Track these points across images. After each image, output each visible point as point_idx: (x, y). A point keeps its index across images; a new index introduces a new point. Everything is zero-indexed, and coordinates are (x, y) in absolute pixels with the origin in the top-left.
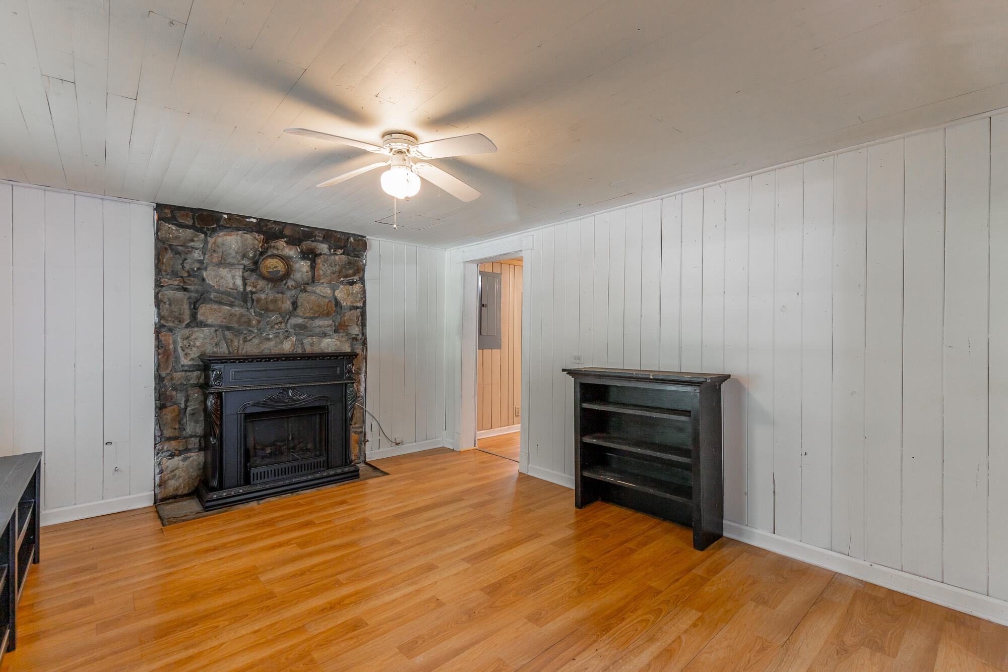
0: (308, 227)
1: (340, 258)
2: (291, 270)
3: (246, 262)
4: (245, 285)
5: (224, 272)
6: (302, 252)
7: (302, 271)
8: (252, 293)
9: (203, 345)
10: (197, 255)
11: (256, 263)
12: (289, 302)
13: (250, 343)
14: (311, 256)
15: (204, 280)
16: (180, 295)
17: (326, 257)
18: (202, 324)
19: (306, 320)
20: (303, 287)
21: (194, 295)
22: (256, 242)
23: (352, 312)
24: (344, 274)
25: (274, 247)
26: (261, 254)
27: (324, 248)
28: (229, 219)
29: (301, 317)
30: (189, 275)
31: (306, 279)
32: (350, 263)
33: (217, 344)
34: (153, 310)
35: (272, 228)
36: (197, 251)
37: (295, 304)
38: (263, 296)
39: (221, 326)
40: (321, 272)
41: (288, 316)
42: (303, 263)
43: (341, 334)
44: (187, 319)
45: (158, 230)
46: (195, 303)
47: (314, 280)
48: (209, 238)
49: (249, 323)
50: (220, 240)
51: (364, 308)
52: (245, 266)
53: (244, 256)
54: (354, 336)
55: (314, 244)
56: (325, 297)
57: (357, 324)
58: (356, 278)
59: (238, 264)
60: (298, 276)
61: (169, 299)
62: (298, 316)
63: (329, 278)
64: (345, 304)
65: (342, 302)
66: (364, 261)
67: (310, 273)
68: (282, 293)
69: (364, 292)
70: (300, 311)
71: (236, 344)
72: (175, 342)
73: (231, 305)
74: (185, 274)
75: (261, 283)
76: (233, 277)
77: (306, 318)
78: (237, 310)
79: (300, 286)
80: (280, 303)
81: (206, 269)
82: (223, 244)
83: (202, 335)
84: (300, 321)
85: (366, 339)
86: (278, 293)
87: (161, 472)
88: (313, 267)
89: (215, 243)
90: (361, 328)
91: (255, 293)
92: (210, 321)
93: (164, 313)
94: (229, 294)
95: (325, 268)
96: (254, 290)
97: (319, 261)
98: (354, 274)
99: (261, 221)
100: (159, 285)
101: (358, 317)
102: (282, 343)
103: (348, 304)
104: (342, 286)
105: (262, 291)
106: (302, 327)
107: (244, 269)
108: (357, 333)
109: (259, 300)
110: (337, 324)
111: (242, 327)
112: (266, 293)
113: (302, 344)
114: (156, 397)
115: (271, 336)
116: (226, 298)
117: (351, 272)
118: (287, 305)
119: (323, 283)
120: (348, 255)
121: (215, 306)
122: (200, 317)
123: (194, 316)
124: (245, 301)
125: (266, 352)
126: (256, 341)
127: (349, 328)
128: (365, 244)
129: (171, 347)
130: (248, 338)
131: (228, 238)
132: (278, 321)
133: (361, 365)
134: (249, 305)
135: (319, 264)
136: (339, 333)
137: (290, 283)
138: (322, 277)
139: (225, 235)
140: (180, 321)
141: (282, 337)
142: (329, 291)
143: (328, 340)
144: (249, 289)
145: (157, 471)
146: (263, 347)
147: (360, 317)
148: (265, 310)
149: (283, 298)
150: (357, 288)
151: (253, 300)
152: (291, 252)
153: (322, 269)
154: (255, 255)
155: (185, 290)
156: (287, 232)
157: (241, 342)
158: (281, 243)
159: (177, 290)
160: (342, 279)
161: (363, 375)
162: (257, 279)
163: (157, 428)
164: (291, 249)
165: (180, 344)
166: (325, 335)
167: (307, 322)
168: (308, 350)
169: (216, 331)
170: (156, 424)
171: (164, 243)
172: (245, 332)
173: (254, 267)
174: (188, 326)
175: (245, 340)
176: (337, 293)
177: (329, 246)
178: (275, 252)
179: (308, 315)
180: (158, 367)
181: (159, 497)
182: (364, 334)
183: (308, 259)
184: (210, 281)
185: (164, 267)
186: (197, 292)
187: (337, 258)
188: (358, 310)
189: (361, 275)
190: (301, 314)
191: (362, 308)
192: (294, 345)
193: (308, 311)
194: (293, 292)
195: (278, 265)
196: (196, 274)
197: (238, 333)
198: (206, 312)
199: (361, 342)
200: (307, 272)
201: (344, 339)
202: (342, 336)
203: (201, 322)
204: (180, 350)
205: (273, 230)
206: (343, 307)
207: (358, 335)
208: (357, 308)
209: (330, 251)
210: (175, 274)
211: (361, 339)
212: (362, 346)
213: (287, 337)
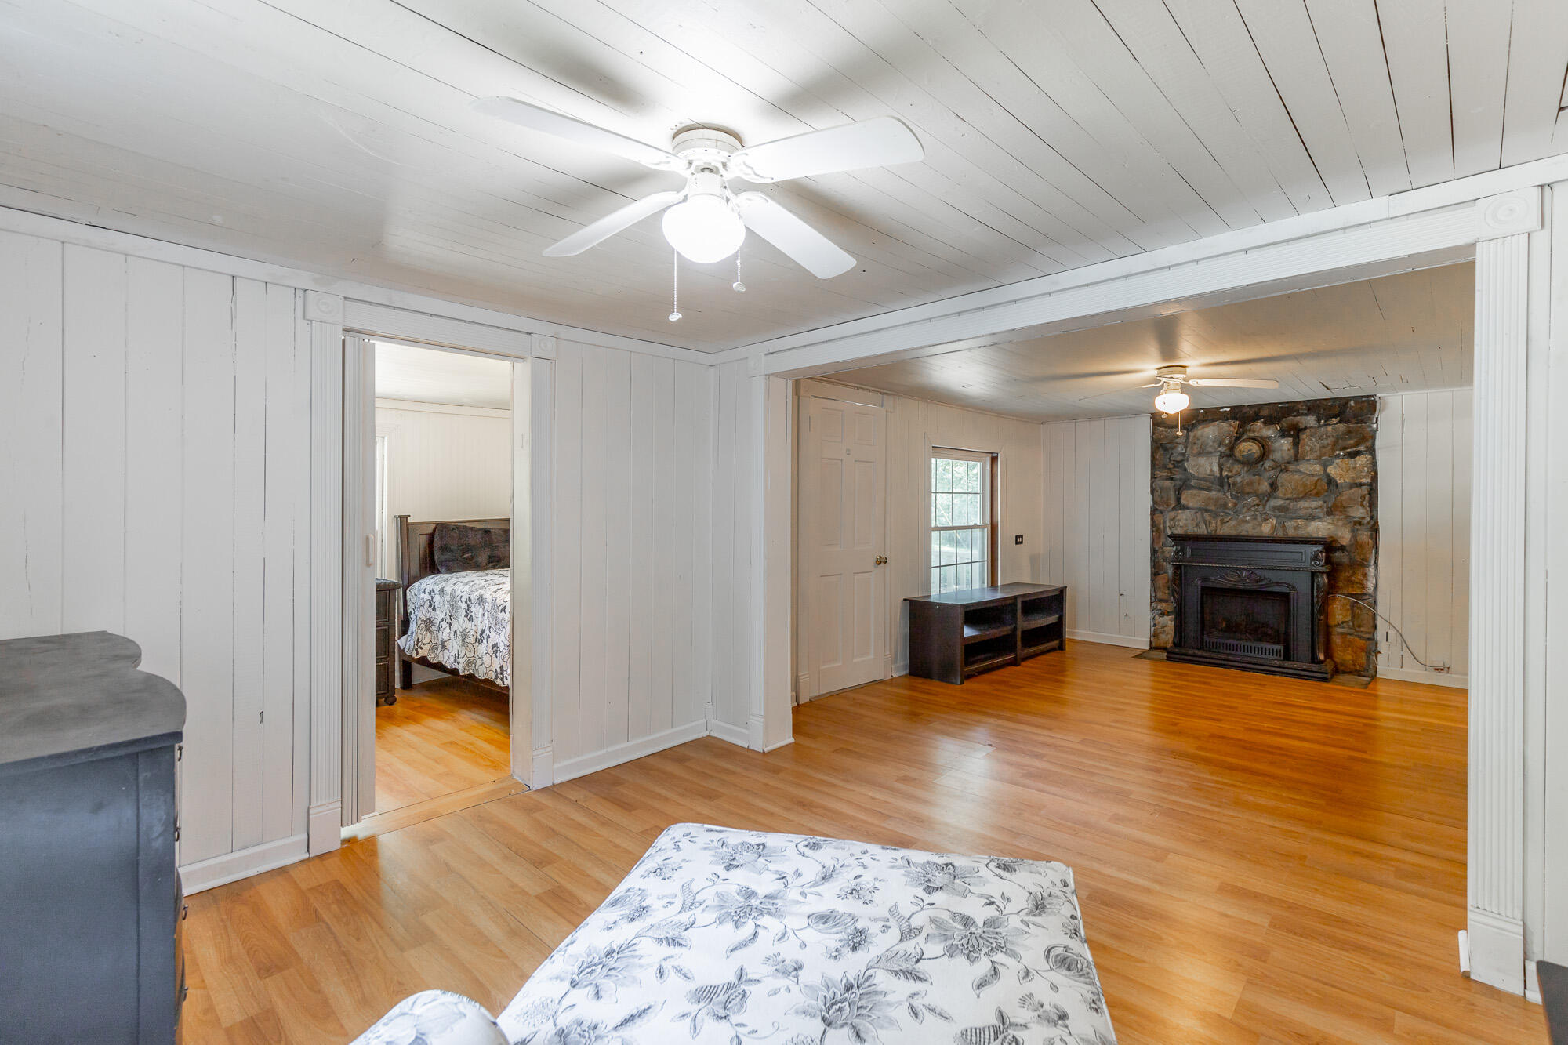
0: (1287, 403)
1: (1335, 427)
2: (1269, 450)
3: (1222, 449)
4: (1221, 470)
5: (1202, 460)
6: (1282, 430)
7: (1281, 450)
8: (1228, 477)
9: (1186, 525)
10: (1180, 449)
11: (1232, 448)
12: (1266, 484)
13: (1227, 524)
14: (1295, 433)
15: (1186, 470)
16: (1168, 483)
17: (1313, 430)
18: (1184, 508)
19: (1288, 501)
20: (1283, 467)
21: (1178, 483)
22: (1232, 429)
23: (1353, 490)
24: (1341, 446)
25: (1250, 430)
26: (1237, 439)
27: (1311, 420)
28: (1205, 412)
29: (1282, 498)
30: (1175, 467)
31: (1287, 458)
32: (1349, 432)
33: (1197, 525)
34: (1150, 496)
35: (1246, 413)
36: (1180, 446)
37: (1274, 486)
38: (1239, 479)
39: (1200, 509)
40: (1307, 448)
41: (1266, 498)
42: (1283, 441)
43: (1338, 517)
44: (1173, 502)
45: (1153, 433)
46: (1180, 489)
47: (1296, 459)
48: (1190, 433)
49: (1225, 506)
50: (1199, 433)
51: (1374, 485)
52: (1221, 453)
53: (1220, 444)
54: (1357, 519)
55: (1298, 418)
56: (1313, 475)
57: (1362, 505)
58: (1362, 448)
59: (1215, 452)
60: (1277, 456)
61: (1160, 488)
62: (1278, 498)
63: (1318, 453)
64: (1342, 481)
65: (1337, 479)
66: (1375, 426)
67: (1292, 451)
68: (1259, 475)
69: (1374, 464)
70: (1280, 492)
71: (1214, 525)
72: (1165, 522)
73: (1209, 490)
74: (1171, 466)
75: (1237, 468)
76: (1211, 464)
77: (1287, 499)
78: (1214, 494)
79: (1280, 466)
80: (1256, 485)
81: (1188, 461)
82: (1202, 436)
83: (1184, 517)
84: (1280, 502)
85: (1376, 523)
86: (1254, 475)
87: (1155, 625)
88: (1296, 444)
89: (1194, 437)
90: (1368, 509)
91: (1231, 477)
92: (1190, 505)
93: (1157, 499)
94: (1205, 480)
95: (1313, 443)
96: (1230, 474)
97: (1304, 436)
98: (1357, 444)
99: (1233, 408)
100: (1154, 477)
101: (1363, 497)
102: (1260, 525)
103: (1348, 481)
104: (1337, 461)
105: (1238, 474)
106: (1280, 509)
107: (1221, 455)
108: (1363, 516)
109: (1234, 484)
110: (1330, 506)
111: (1219, 510)
112: (1241, 476)
113: (1284, 526)
114: (1151, 565)
115: (1248, 518)
116: (1204, 484)
117: (1352, 442)
118: (1265, 487)
119: (1309, 460)
120: (1348, 422)
121: (1195, 491)
122: (1183, 502)
123: (1178, 500)
124: (1222, 486)
125: (1244, 533)
126: (1233, 523)
127: (1349, 509)
128: (1374, 404)
129: (1162, 526)
130: (1226, 520)
131: (1207, 430)
132: (1255, 503)
133: (1368, 556)
134: (1226, 488)
135: (1304, 439)
136: (1334, 515)
137: (1268, 464)
138: (1309, 453)
139: (1204, 428)
140: (1168, 505)
141: (1259, 519)
142: (1318, 468)
143: (1318, 523)
144: (1225, 473)
145: (1152, 624)
146: (1240, 529)
147: (1367, 497)
148: (1241, 493)
149: (1259, 480)
150: (1362, 460)
151: (1229, 485)
152: (1269, 432)
153: (1307, 445)
154: (1230, 442)
155: (1172, 479)
156: (1265, 412)
157: (1219, 523)
158: (1259, 425)
159: (1166, 479)
160: (1338, 452)
161: (1371, 569)
162: (1233, 464)
163: (1153, 590)
164: (1269, 429)
165: (1168, 524)
166: (1313, 518)
167: (1289, 504)
168: (1291, 533)
169: (1196, 513)
170: (1152, 587)
171: (1157, 443)
172: (1221, 514)
173: (1230, 454)
174: (1174, 509)
175: (1223, 522)
176: (1331, 470)
177: (1317, 417)
178: (1252, 435)
179: (1289, 496)
180: (1152, 543)
181: (1154, 645)
182: (1374, 518)
183: (1290, 436)
184: (1190, 471)
185: (1157, 462)
186: (1181, 479)
187: (1330, 428)
188: (1364, 488)
189: (1369, 444)
190: (1281, 495)
191: (1371, 485)
192: (1274, 528)
193: (1290, 492)
194: (1272, 473)
195: (1252, 448)
196: (1179, 464)
197: (1215, 515)
198: (1187, 498)
199: (1369, 526)
200: (1289, 450)
201: (1340, 522)
202: (1338, 520)
203: (1184, 506)
204: (1168, 528)
205: (1247, 415)
206: (1339, 486)
207: (1364, 518)
208: (1361, 485)
209: (1319, 423)
210: (1164, 467)
211: (1368, 523)
212: (1369, 532)
213: (1265, 520)
